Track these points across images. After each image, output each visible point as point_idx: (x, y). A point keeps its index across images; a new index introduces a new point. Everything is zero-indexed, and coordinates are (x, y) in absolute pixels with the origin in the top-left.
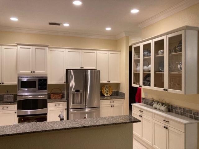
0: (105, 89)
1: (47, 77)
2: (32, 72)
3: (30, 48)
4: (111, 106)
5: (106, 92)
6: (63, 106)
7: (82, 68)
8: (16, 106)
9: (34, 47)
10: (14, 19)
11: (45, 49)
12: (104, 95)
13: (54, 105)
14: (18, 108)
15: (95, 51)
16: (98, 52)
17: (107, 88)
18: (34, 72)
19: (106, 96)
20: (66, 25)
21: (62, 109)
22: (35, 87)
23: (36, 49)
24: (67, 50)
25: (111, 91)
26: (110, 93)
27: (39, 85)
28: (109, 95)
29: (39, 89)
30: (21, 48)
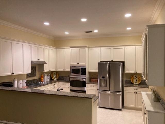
0: (134, 78)
1: (86, 67)
2: (77, 64)
3: (76, 49)
4: (135, 93)
5: (135, 81)
6: (96, 87)
7: (112, 61)
8: (69, 84)
9: (79, 48)
10: (67, 33)
11: (85, 49)
12: (133, 83)
13: (90, 86)
14: (71, 85)
15: (123, 47)
16: (126, 47)
17: (137, 78)
18: (78, 64)
19: (134, 84)
20: (96, 31)
21: (95, 89)
22: (79, 73)
23: (80, 49)
24: (101, 48)
25: (140, 80)
26: (139, 82)
27: (81, 72)
28: (137, 84)
29: (82, 75)
30: (72, 49)
